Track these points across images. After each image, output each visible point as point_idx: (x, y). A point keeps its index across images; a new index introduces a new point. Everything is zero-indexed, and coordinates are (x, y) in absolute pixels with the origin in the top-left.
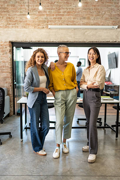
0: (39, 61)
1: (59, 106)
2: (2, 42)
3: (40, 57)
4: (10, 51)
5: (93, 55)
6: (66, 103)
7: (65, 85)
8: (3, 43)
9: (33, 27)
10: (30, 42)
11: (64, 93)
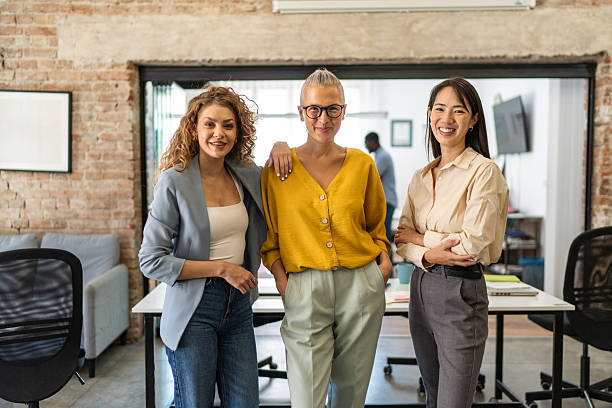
1: (305, 344)
2: (100, 66)
3: (218, 125)
4: (131, 98)
5: (451, 113)
6: (335, 325)
7: (330, 245)
8: (104, 70)
9: (217, 9)
10: (206, 64)
11: (324, 283)
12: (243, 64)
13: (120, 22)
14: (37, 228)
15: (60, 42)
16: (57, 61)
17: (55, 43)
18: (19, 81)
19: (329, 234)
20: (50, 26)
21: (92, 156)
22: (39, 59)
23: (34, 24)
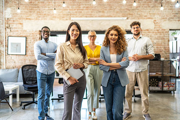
2: (33, 31)
4: (40, 38)
8: (34, 32)
9: (59, 19)
10: (56, 31)
12: (64, 31)
14: (18, 67)
15: (24, 26)
16: (23, 30)
17: (23, 26)
18: (14, 35)
20: (21, 22)
21: (31, 51)
22: (19, 30)
23: (18, 22)
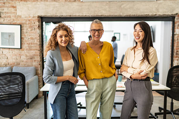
0: (62, 42)
2: (30, 17)
4: (39, 27)
7: (101, 72)
8: (31, 18)
10: (61, 16)
11: (99, 83)
12: (72, 17)
13: (35, 4)
14: (11, 65)
15: (17, 10)
16: (17, 15)
17: (16, 10)
18: (5, 22)
19: (101, 68)
20: (14, 5)
21: (27, 44)
22: (11, 15)
23: (10, 5)
